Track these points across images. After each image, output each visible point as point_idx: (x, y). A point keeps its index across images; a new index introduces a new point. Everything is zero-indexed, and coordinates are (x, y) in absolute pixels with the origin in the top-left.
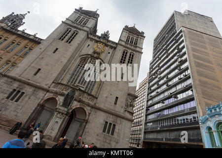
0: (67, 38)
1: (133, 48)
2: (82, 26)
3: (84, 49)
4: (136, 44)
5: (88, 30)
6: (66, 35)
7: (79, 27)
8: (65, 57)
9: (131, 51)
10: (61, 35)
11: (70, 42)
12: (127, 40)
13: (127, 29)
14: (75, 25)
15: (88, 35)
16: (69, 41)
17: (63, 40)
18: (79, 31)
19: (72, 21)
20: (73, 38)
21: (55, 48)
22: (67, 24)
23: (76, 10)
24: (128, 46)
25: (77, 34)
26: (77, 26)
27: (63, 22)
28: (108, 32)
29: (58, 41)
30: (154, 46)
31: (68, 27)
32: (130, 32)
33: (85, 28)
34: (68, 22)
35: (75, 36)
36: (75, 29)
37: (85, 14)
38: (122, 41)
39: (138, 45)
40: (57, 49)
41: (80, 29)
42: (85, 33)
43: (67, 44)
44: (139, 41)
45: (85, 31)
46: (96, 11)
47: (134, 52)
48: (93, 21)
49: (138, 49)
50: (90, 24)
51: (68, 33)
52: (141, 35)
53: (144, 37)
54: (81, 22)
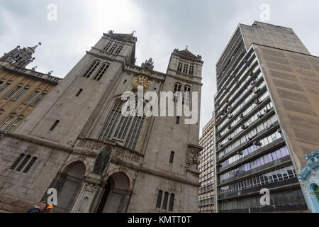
0: (94, 74)
1: (187, 78)
2: (114, 55)
3: (120, 86)
4: (191, 72)
5: (123, 59)
6: (93, 70)
7: (110, 57)
8: (94, 101)
9: (185, 83)
10: (86, 70)
11: (99, 79)
12: (179, 69)
13: (176, 53)
14: (105, 55)
15: (123, 66)
16: (98, 77)
17: (88, 76)
18: (111, 62)
19: (100, 51)
20: (103, 73)
21: (79, 89)
22: (93, 54)
23: (104, 34)
24: (181, 77)
25: (108, 66)
26: (108, 56)
27: (87, 52)
28: (151, 60)
29: (83, 78)
30: (217, 74)
31: (96, 58)
32: (181, 57)
33: (118, 58)
34: (95, 52)
35: (105, 70)
36: (105, 61)
37: (116, 38)
38: (172, 70)
39: (194, 75)
40: (81, 90)
41: (111, 60)
42: (120, 65)
43: (95, 81)
44: (195, 68)
45: (119, 61)
46: (132, 34)
47: (191, 85)
48: (129, 47)
49: (195, 80)
50: (126, 52)
51: (96, 67)
52: (197, 60)
53: (202, 62)
54: (112, 50)
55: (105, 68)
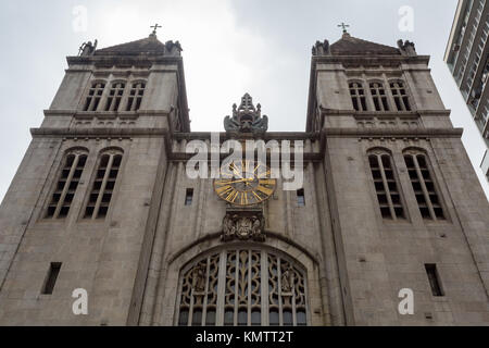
0: (81, 197)
1: (400, 126)
2: (124, 118)
3: (177, 217)
4: (404, 102)
5: (161, 123)
6: (74, 186)
7: (116, 125)
8: (110, 293)
9: (401, 145)
10: (48, 192)
11: (103, 212)
12: (358, 102)
13: (324, 55)
14: (95, 124)
15: (168, 147)
16: (98, 206)
17: (64, 212)
18: (124, 144)
19: (75, 115)
20: (110, 186)
21: (47, 267)
22: (56, 133)
23: (71, 60)
24: (378, 125)
25: (117, 161)
26: (106, 125)
27: (35, 133)
28: (247, 100)
29: (46, 224)
31: (69, 144)
32: (349, 63)
33: (144, 123)
34: (58, 124)
35: (114, 174)
36: (103, 144)
37: (115, 62)
38: (338, 113)
39: (418, 106)
40: (55, 268)
41: (124, 135)
42: (156, 145)
43: (93, 222)
44: (410, 86)
45: (150, 133)
46: (153, 35)
47: (423, 144)
48: (167, 77)
49: (428, 124)
50: (158, 97)
51: (78, 174)
52: (404, 57)
53: (426, 60)
54: (112, 103)
55: (111, 168)
